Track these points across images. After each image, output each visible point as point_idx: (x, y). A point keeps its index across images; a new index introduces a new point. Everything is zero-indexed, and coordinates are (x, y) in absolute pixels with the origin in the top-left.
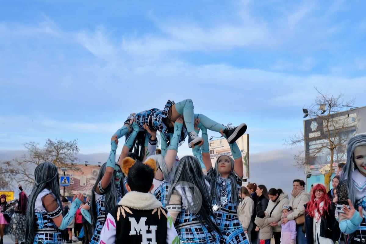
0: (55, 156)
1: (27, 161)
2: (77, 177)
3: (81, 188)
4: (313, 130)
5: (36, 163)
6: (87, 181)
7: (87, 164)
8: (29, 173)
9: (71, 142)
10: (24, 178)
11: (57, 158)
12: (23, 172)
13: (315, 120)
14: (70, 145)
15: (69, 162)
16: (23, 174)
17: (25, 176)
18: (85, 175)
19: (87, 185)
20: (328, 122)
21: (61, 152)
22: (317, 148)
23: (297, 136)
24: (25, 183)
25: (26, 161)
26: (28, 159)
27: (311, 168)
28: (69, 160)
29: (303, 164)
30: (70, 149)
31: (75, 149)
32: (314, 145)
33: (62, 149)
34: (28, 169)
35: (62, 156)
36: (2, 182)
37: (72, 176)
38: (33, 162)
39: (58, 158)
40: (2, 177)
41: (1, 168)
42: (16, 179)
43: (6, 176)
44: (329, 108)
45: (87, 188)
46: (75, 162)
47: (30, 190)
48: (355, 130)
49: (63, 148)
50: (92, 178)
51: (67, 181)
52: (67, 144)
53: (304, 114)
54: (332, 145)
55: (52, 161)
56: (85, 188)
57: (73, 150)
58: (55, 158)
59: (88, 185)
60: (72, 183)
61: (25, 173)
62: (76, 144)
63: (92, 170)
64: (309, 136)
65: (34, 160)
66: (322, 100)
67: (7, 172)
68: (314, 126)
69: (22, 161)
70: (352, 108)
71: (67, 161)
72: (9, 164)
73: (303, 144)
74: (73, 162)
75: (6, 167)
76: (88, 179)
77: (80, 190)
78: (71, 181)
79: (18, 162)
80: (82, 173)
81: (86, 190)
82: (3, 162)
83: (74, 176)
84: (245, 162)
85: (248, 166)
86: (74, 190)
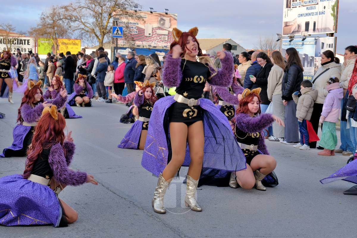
1: (82, 7)
2: (140, 26)
3: (147, 38)
6: (152, 31)
7: (152, 10)
8: (85, 20)
10: (80, 26)
16: (79, 21)
17: (81, 24)
18: (150, 24)
19: (152, 36)
24: (81, 32)
25: (80, 7)
26: (83, 5)
28: (130, 7)
34: (84, 16)
36: (60, 29)
37: (136, 25)
38: (88, 8)
39: (116, 4)
41: (59, 13)
43: (64, 23)
45: (153, 38)
46: (139, 8)
47: (86, 39)
50: (158, 27)
51: (119, 32)
55: (110, 7)
56: (150, 39)
59: (154, 35)
60: (136, 33)
61: (81, 20)
63: (158, 18)
65: (90, 6)
67: (66, 18)
69: (76, 7)
72: (67, 8)
74: (136, 9)
75: (64, 12)
76: (154, 29)
77: (145, 40)
78: (135, 30)
79: (73, 8)
80: (143, 22)
81: (152, 41)
82: (60, 7)
83: (138, 25)
84: (333, 12)
85: (336, 18)
86: (138, 40)
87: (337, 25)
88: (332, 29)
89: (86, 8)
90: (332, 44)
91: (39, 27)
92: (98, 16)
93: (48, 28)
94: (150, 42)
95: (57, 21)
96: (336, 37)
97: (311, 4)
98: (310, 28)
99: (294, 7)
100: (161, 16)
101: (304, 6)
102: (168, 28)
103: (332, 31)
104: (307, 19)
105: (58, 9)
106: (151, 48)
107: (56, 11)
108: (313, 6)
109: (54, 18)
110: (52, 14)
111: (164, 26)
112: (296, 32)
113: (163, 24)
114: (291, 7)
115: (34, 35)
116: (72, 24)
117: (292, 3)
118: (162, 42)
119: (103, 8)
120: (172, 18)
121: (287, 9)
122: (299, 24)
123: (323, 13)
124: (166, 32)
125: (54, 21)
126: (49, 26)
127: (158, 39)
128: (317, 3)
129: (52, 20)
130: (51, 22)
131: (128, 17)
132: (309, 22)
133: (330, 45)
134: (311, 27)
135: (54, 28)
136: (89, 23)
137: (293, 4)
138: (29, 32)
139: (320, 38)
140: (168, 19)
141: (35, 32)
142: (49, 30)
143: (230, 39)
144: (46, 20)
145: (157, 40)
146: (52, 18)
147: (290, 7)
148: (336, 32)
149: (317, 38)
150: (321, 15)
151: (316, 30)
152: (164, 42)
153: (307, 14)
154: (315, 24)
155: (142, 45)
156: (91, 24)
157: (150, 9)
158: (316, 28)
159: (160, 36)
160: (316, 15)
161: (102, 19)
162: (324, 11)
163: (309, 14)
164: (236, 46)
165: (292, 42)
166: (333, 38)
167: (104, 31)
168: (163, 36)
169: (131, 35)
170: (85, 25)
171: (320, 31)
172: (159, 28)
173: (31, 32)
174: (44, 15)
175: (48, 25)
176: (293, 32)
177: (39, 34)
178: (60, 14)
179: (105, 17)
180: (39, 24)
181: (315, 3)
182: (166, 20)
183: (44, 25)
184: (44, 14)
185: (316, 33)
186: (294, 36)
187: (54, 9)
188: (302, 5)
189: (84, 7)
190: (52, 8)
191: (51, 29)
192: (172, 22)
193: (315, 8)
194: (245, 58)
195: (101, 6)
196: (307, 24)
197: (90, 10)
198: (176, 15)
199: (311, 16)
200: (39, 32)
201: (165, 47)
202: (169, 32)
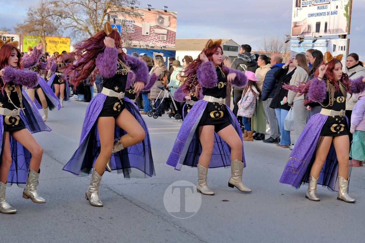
1: (75, 3)
2: (137, 24)
3: (145, 37)
5: (85, 5)
6: (150, 29)
7: (150, 7)
8: (78, 17)
10: (72, 24)
11: (111, 0)
12: (70, 17)
16: (71, 18)
17: (73, 22)
18: (148, 22)
19: (150, 35)
24: (73, 30)
25: (73, 3)
28: (126, 3)
34: (76, 12)
36: (49, 26)
37: (132, 23)
38: (81, 4)
40: (50, 20)
41: (48, 9)
42: (63, 24)
43: (54, 20)
45: (150, 38)
46: (136, 5)
50: (156, 26)
55: (105, 3)
56: (147, 39)
59: (152, 35)
60: (132, 32)
61: (73, 17)
63: (156, 16)
65: (84, 2)
67: (56, 15)
69: (69, 3)
72: (57, 4)
74: (134, 6)
75: (53, 7)
76: (152, 28)
77: (142, 40)
78: (132, 28)
79: (65, 3)
80: (141, 19)
81: (150, 40)
82: (50, 2)
83: (134, 23)
84: (346, 12)
85: (349, 18)
86: (135, 39)
87: (350, 26)
88: (345, 31)
89: (79, 4)
90: (345, 47)
91: (26, 23)
92: (92, 12)
93: (36, 24)
94: (147, 42)
95: (46, 18)
96: (349, 39)
97: (322, 3)
98: (321, 29)
99: (304, 7)
100: (160, 14)
101: (315, 5)
102: (167, 27)
103: (345, 33)
104: (318, 19)
105: (46, 4)
106: (149, 48)
107: (45, 6)
108: (325, 5)
109: (43, 14)
110: (41, 9)
111: (163, 24)
112: (306, 33)
113: (162, 23)
114: (301, 6)
115: (21, 32)
116: (63, 21)
118: (160, 42)
119: (98, 4)
120: (171, 16)
121: (296, 8)
122: (309, 24)
123: (335, 13)
124: (165, 32)
125: (43, 17)
126: (37, 23)
127: (157, 38)
128: (329, 2)
129: (40, 16)
130: (39, 18)
131: (125, 15)
132: (320, 22)
133: (342, 47)
134: (322, 27)
135: (43, 25)
136: (82, 20)
137: (303, 3)
138: (15, 29)
139: (332, 40)
140: (167, 18)
141: (21, 29)
142: (37, 27)
143: (231, 40)
144: (34, 16)
145: (155, 40)
146: (41, 14)
147: (300, 7)
148: (349, 34)
149: (328, 40)
150: (333, 15)
151: (327, 31)
152: (163, 42)
153: (318, 14)
154: (326, 24)
155: (139, 45)
156: (85, 22)
157: (147, 6)
158: (328, 29)
159: (159, 36)
160: (327, 15)
161: (97, 16)
162: (337, 11)
163: (320, 14)
164: (237, 47)
165: (301, 44)
166: (346, 39)
167: (99, 29)
168: (161, 36)
169: (128, 33)
170: (77, 22)
171: (332, 32)
172: (158, 27)
173: (18, 29)
174: (32, 11)
175: (36, 21)
176: (303, 33)
177: (26, 31)
178: (50, 10)
179: (99, 14)
180: (26, 20)
181: (327, 3)
182: (165, 18)
183: (32, 22)
184: (32, 9)
185: (328, 34)
186: (304, 37)
187: (43, 4)
188: (313, 5)
189: (78, 2)
190: (40, 3)
191: (40, 25)
192: (171, 20)
193: (326, 8)
194: (264, 61)
195: (95, 2)
197: (83, 6)
198: (176, 13)
199: (323, 16)
200: (26, 29)
201: (164, 47)
202: (168, 30)
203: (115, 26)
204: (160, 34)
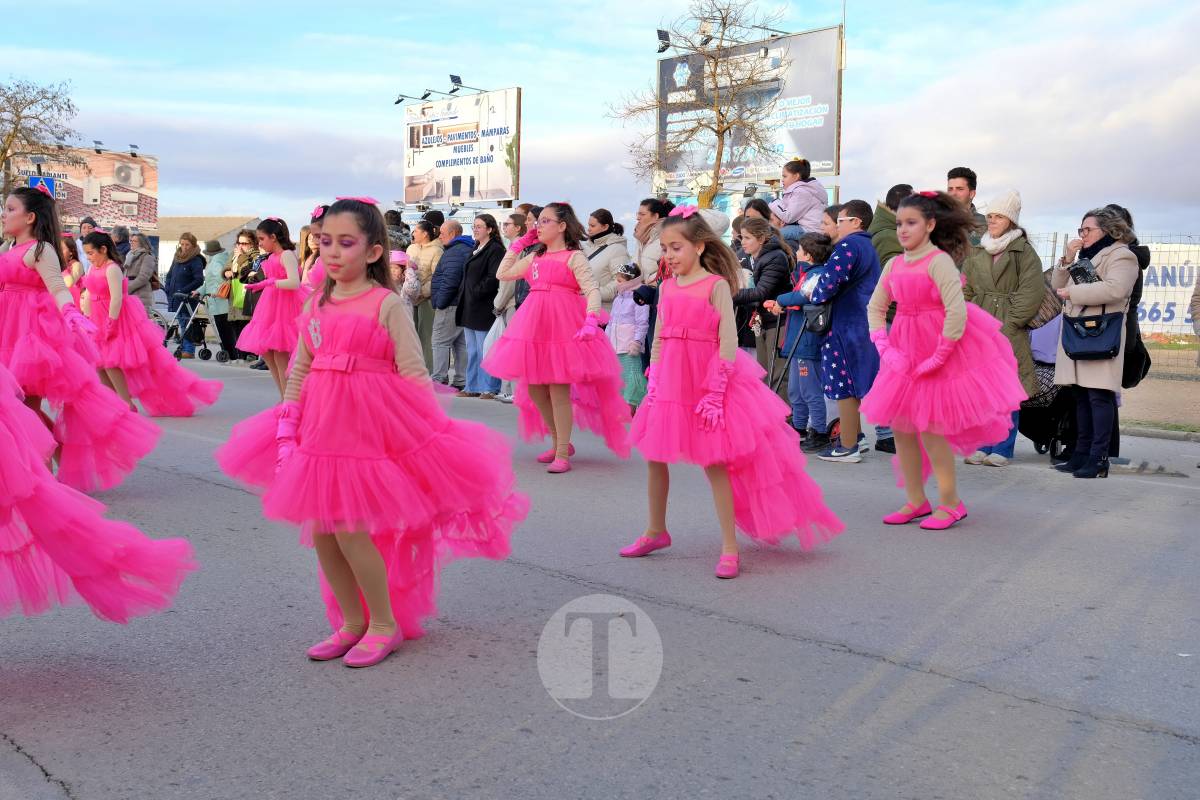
0: (11, 122)
2: (71, 181)
3: (90, 209)
4: (678, 85)
6: (101, 193)
7: (100, 147)
9: (52, 86)
11: (16, 129)
13: (684, 59)
14: (49, 95)
15: (51, 141)
18: (96, 177)
19: (101, 204)
20: (717, 64)
21: (26, 112)
22: (685, 131)
23: (639, 95)
27: (669, 179)
28: (51, 136)
29: (650, 167)
30: (51, 106)
31: (65, 107)
32: (677, 122)
33: (29, 104)
35: (31, 124)
37: (61, 179)
39: (19, 127)
44: (721, 30)
45: (102, 210)
46: (68, 141)
48: (778, 90)
49: (32, 102)
50: (115, 185)
52: (43, 92)
53: (659, 44)
54: (722, 122)
56: (96, 212)
57: (59, 110)
58: (9, 128)
59: (105, 204)
60: (61, 197)
62: (67, 93)
63: (114, 165)
64: (666, 99)
66: (706, 8)
68: (682, 75)
70: (775, 33)
71: (44, 138)
73: (653, 116)
76: (105, 189)
78: (60, 190)
80: (86, 170)
81: (101, 215)
83: (66, 178)
84: (510, 158)
85: (516, 168)
86: (70, 213)
87: (518, 184)
88: (509, 193)
97: (462, 141)
98: (462, 189)
99: (427, 147)
100: (122, 160)
101: (448, 145)
102: (138, 188)
103: (509, 197)
104: (456, 171)
108: (468, 145)
111: (128, 182)
112: (433, 197)
113: (127, 178)
114: (421, 145)
117: (422, 137)
118: (124, 218)
120: (146, 166)
121: (412, 150)
122: (438, 180)
123: (489, 159)
124: (134, 197)
127: (116, 212)
128: (475, 139)
132: (460, 177)
134: (465, 187)
137: (425, 140)
140: (137, 168)
145: (113, 214)
147: (418, 147)
150: (485, 164)
151: (475, 193)
152: (129, 219)
153: (461, 162)
154: (472, 180)
157: (94, 143)
158: (476, 189)
159: (121, 206)
160: (474, 163)
162: (492, 156)
168: (126, 205)
171: (484, 196)
172: (117, 187)
176: (427, 198)
182: (132, 169)
188: (444, 143)
192: (147, 174)
193: (471, 149)
194: (426, 233)
196: (457, 182)
198: (156, 158)
199: (465, 166)
201: (132, 228)
202: (141, 196)
203: (42, 180)
204: (122, 203)
